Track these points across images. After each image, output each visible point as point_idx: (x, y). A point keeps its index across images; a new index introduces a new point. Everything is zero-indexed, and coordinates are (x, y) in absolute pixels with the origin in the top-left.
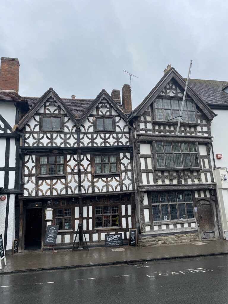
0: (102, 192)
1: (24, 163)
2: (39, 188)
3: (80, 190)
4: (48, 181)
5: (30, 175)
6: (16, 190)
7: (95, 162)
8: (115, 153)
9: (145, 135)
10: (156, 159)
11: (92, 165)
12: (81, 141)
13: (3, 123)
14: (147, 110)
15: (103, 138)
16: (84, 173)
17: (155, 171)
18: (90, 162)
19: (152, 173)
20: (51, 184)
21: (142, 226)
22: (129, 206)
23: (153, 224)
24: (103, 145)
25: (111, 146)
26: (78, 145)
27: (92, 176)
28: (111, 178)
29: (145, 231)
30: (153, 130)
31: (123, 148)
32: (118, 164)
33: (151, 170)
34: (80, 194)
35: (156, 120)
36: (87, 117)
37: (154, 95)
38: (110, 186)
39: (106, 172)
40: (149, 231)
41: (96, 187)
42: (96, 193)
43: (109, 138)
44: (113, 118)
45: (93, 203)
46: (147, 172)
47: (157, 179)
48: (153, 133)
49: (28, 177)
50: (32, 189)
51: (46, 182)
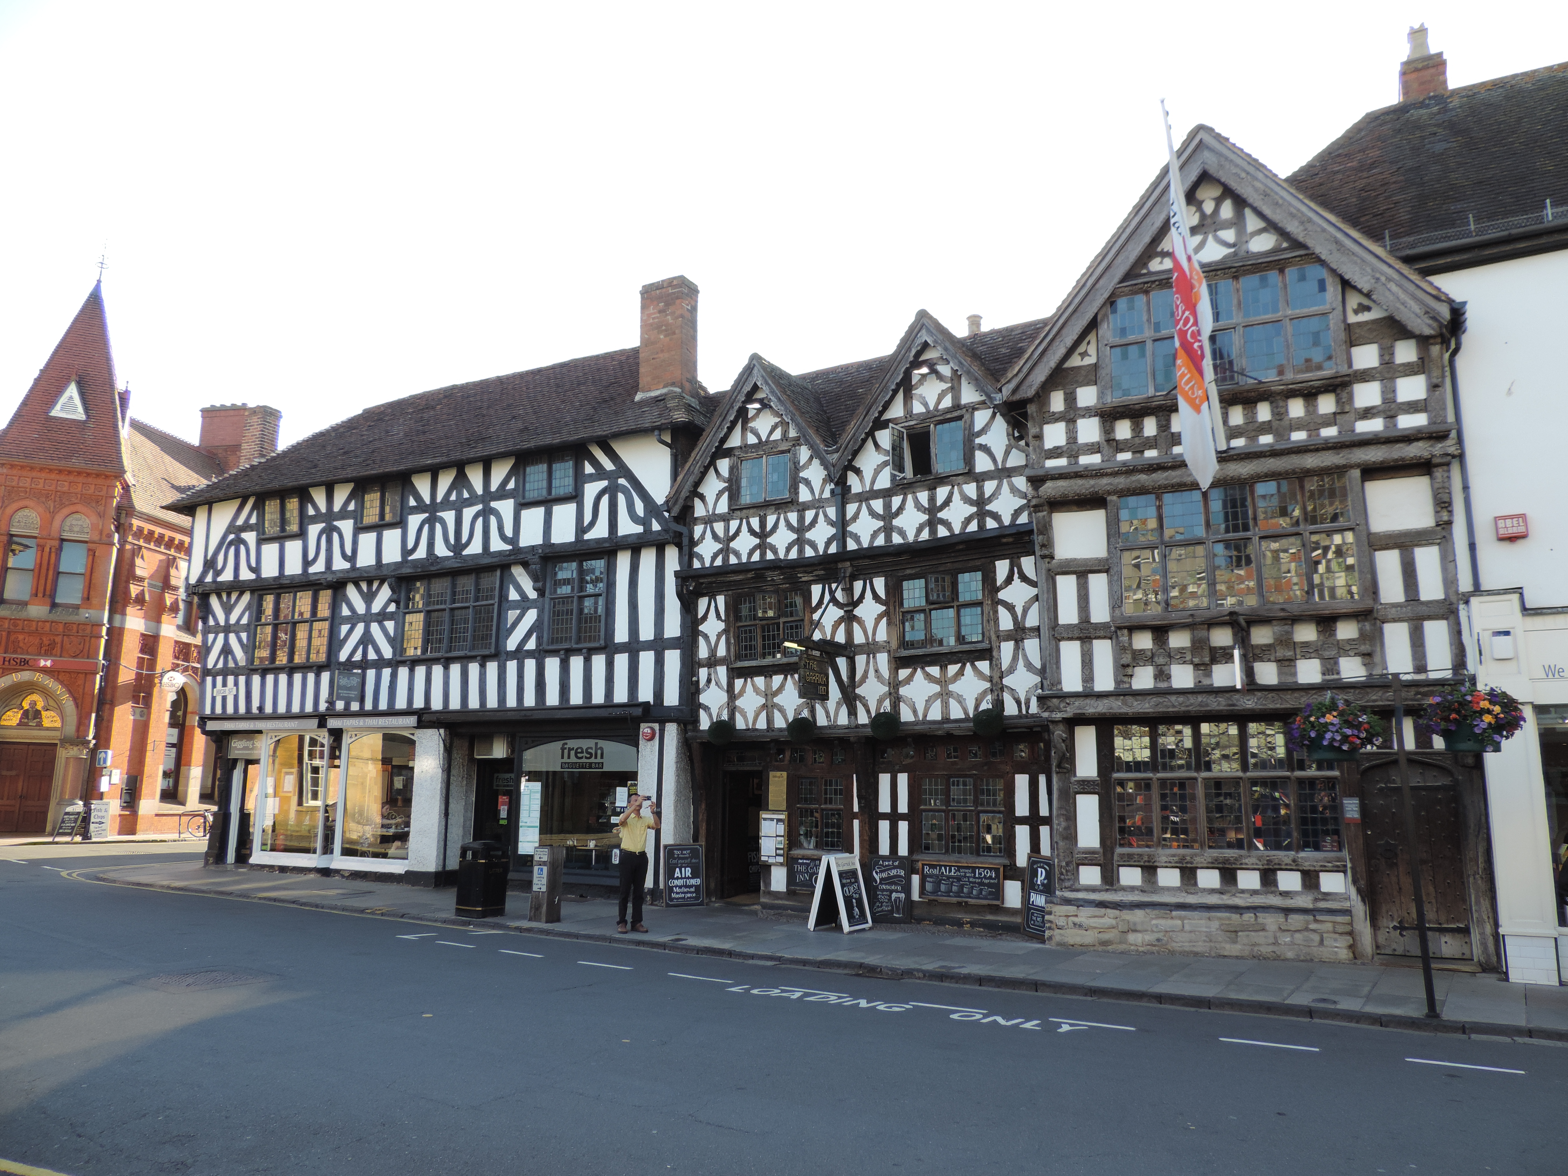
0: (925, 722)
1: (696, 623)
2: (737, 702)
3: (852, 712)
4: (760, 681)
5: (712, 662)
6: (683, 711)
7: (906, 605)
8: (978, 563)
9: (1062, 474)
10: (1116, 578)
11: (892, 616)
12: (849, 529)
13: (643, 502)
14: (1082, 360)
15: (927, 506)
16: (866, 648)
17: (1116, 632)
18: (884, 608)
19: (1111, 638)
20: (769, 692)
21: (1064, 864)
22: (1042, 779)
23: (1113, 859)
24: (925, 535)
25: (953, 535)
26: (841, 545)
27: (893, 660)
28: (960, 665)
29: (1077, 886)
30: (1105, 448)
31: (1004, 540)
32: (987, 608)
33: (1105, 626)
34: (853, 725)
35: (1109, 401)
36: (863, 436)
37: (1097, 286)
38: (954, 698)
39: (945, 643)
40: (1096, 886)
41: (904, 702)
42: (906, 723)
43: (947, 502)
44: (967, 417)
45: (911, 761)
46: (1087, 637)
47: (1125, 666)
48: (1103, 461)
49: (708, 668)
50: (719, 709)
51: (753, 685)
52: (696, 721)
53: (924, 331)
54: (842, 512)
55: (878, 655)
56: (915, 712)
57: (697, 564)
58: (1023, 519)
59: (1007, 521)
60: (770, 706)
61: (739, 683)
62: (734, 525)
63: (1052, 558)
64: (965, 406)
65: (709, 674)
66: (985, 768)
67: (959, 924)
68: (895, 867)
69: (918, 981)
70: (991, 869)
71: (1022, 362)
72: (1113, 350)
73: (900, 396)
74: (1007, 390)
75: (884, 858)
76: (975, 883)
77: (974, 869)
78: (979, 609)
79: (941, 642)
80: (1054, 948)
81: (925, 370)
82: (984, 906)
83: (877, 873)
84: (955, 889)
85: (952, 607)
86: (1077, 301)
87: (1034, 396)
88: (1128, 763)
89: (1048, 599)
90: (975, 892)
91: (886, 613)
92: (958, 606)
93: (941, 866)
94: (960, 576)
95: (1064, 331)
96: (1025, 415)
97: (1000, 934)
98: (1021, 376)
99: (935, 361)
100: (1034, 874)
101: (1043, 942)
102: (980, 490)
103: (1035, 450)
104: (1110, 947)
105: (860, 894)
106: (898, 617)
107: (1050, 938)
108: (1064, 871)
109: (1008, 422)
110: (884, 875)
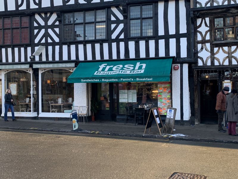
1: (196, 28)
2: (215, 56)
4: (226, 48)
5: (204, 42)
6: (189, 59)
20: (230, 52)
49: (202, 44)
50: (207, 58)
51: (222, 50)
52: (197, 63)
57: (198, 6)
60: (230, 57)
65: (202, 46)
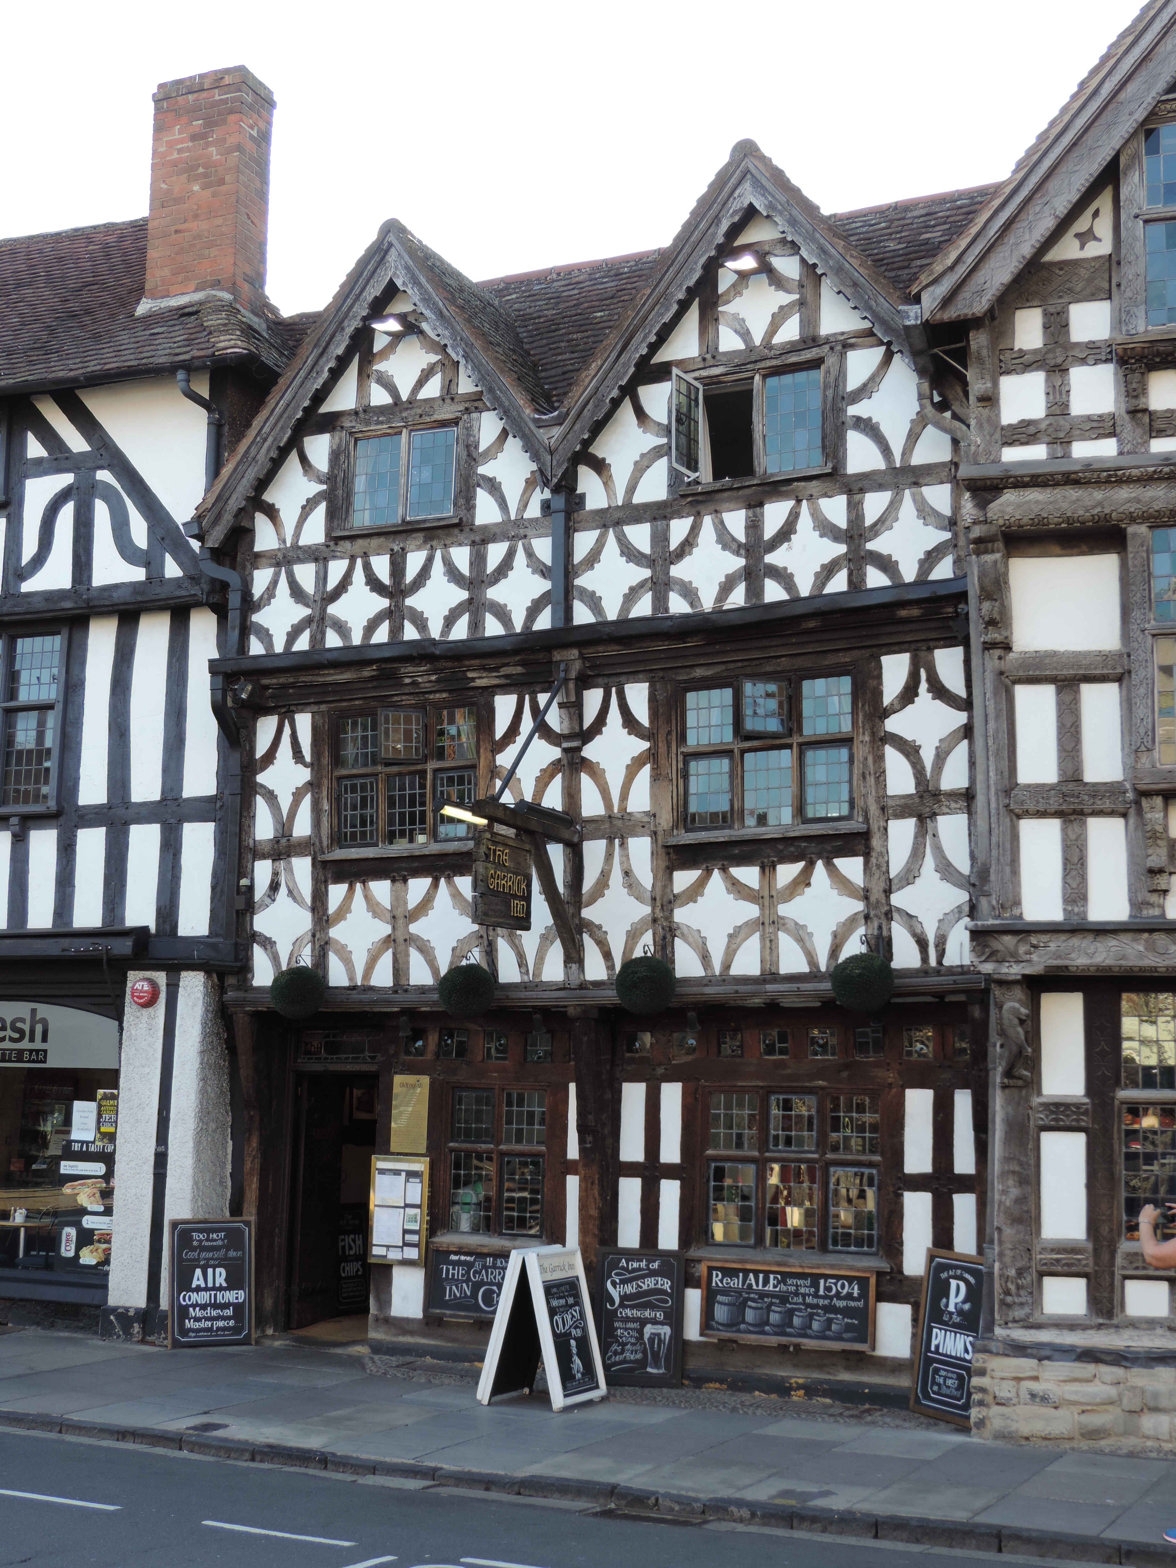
0: (725, 978)
1: (251, 768)
2: (333, 933)
3: (574, 956)
4: (381, 889)
5: (282, 848)
7: (692, 740)
8: (845, 658)
9: (1039, 476)
10: (1142, 691)
11: (663, 761)
12: (578, 582)
13: (146, 518)
14: (1082, 247)
15: (743, 540)
16: (607, 825)
17: (1138, 803)
18: (646, 745)
19: (1124, 815)
20: (399, 913)
21: (1012, 1272)
22: (963, 1101)
23: (1112, 1264)
24: (738, 598)
25: (796, 600)
26: (561, 614)
27: (661, 851)
28: (801, 865)
29: (1037, 1318)
30: (1127, 426)
31: (903, 613)
32: (861, 750)
33: (1112, 789)
34: (575, 983)
35: (1141, 329)
36: (615, 393)
37: (1122, 96)
38: (787, 931)
39: (771, 820)
40: (1076, 1317)
41: (684, 937)
42: (686, 981)
43: (786, 533)
44: (831, 361)
45: (689, 1058)
46: (1074, 812)
47: (1153, 872)
48: (1121, 453)
49: (274, 860)
50: (294, 944)
51: (366, 897)
52: (245, 968)
53: (747, 185)
54: (565, 549)
55: (632, 842)
56: (705, 958)
57: (256, 648)
58: (944, 570)
59: (909, 574)
60: (400, 940)
61: (337, 892)
62: (337, 569)
63: (1008, 648)
64: (827, 340)
65: (276, 874)
66: (844, 1074)
67: (782, 1389)
68: (652, 1273)
69: (740, 1528)
70: (850, 1279)
71: (963, 243)
72: (1151, 227)
73: (693, 315)
74: (930, 300)
75: (629, 1254)
76: (816, 1306)
77: (815, 1279)
78: (844, 753)
79: (762, 819)
80: (989, 1443)
81: (747, 262)
82: (832, 1353)
83: (614, 1284)
84: (774, 1318)
85: (789, 746)
86: (1080, 122)
87: (985, 314)
88: (1147, 1069)
89: (997, 731)
90: (816, 1325)
91: (651, 756)
92: (800, 745)
93: (746, 1272)
94: (806, 685)
95: (1053, 185)
96: (962, 356)
97: (867, 1411)
98: (961, 270)
99: (767, 248)
100: (942, 1290)
101: (964, 1429)
102: (855, 509)
103: (980, 426)
104: (1103, 1443)
105: (585, 1329)
106: (676, 764)
107: (981, 1423)
108: (1012, 1287)
109: (921, 372)
110: (629, 1289)
